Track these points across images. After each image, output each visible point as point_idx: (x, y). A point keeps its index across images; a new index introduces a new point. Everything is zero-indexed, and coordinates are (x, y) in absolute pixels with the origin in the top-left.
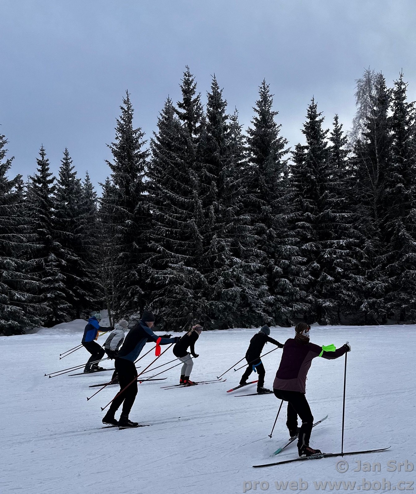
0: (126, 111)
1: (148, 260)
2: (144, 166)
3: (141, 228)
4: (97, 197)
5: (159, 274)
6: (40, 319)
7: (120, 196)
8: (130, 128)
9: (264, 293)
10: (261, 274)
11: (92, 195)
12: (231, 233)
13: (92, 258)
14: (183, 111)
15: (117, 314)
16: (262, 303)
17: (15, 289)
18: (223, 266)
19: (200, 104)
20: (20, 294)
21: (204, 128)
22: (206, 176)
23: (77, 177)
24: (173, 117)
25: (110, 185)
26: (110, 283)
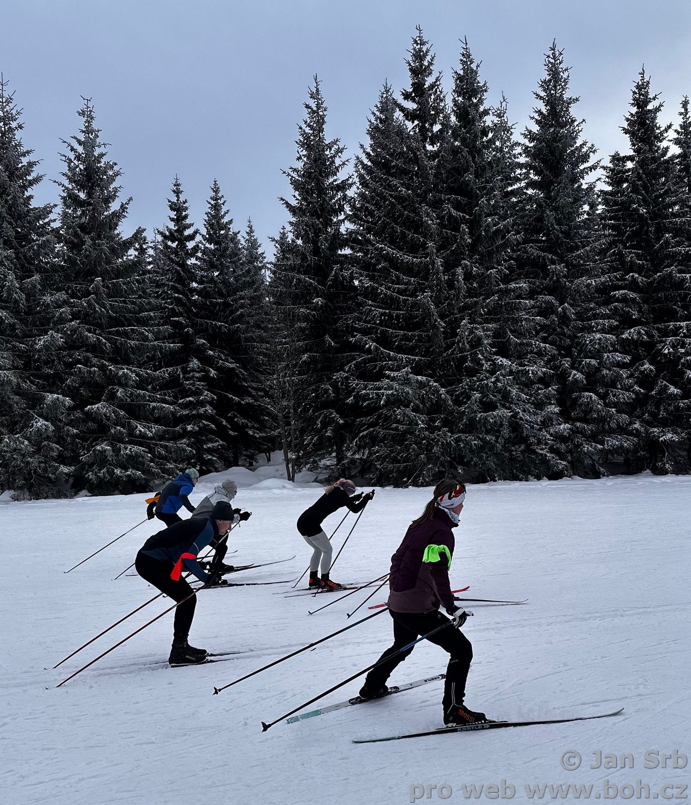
0: (314, 112)
1: (351, 366)
2: (344, 204)
3: (338, 312)
4: (265, 261)
5: (368, 390)
6: (177, 467)
7: (304, 258)
8: (321, 140)
9: (551, 419)
10: (547, 387)
11: (258, 258)
12: (494, 314)
13: (258, 364)
14: (411, 106)
15: (298, 457)
16: (548, 436)
17: (137, 418)
18: (480, 373)
19: (441, 92)
20: (144, 427)
21: (447, 133)
22: (451, 216)
23: (233, 228)
24: (394, 118)
25: (287, 240)
26: (288, 405)
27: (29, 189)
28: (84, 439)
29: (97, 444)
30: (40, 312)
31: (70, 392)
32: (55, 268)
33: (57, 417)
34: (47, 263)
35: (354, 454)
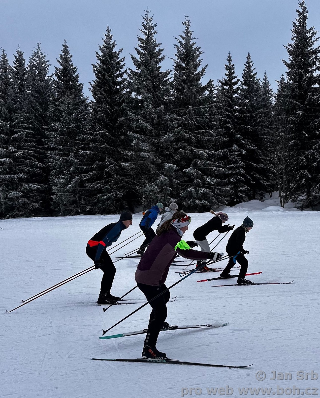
0: (301, 14)
1: (316, 146)
2: (316, 61)
3: (311, 118)
4: (273, 93)
6: (225, 200)
7: (293, 91)
8: (305, 28)
11: (269, 92)
13: (267, 147)
15: (286, 195)
17: (207, 175)
20: (210, 179)
23: (257, 77)
25: (284, 82)
26: (282, 168)
27: (159, 63)
28: (182, 186)
29: (188, 188)
30: (163, 124)
31: (176, 163)
32: (171, 102)
33: (170, 175)
34: (167, 100)
35: (316, 193)
